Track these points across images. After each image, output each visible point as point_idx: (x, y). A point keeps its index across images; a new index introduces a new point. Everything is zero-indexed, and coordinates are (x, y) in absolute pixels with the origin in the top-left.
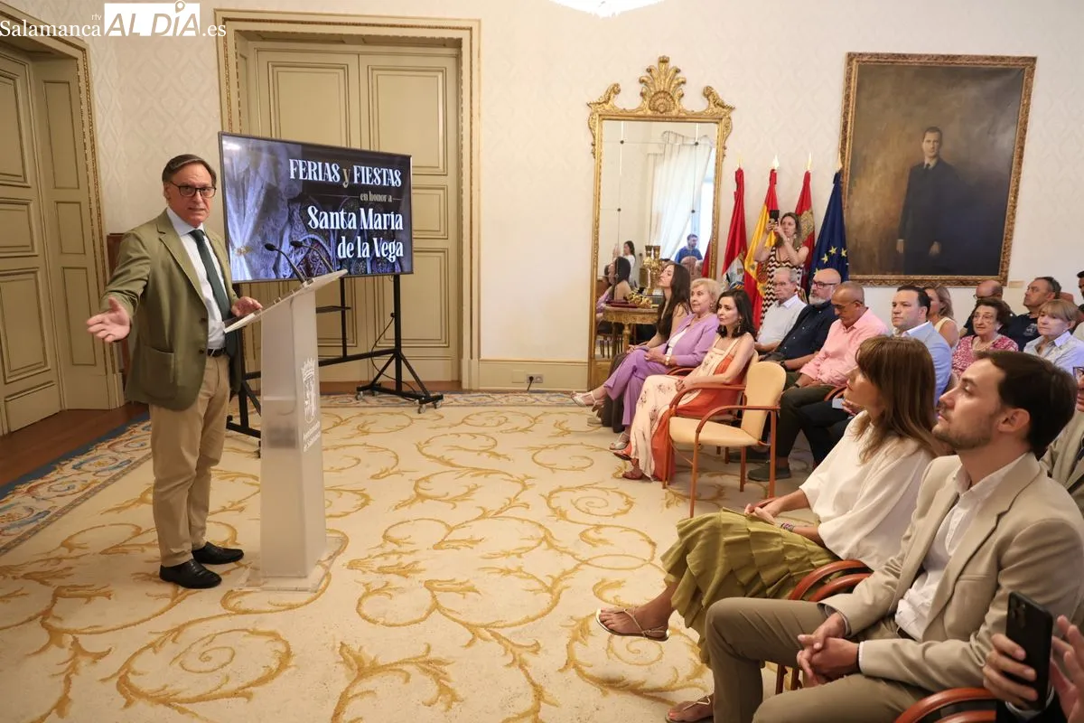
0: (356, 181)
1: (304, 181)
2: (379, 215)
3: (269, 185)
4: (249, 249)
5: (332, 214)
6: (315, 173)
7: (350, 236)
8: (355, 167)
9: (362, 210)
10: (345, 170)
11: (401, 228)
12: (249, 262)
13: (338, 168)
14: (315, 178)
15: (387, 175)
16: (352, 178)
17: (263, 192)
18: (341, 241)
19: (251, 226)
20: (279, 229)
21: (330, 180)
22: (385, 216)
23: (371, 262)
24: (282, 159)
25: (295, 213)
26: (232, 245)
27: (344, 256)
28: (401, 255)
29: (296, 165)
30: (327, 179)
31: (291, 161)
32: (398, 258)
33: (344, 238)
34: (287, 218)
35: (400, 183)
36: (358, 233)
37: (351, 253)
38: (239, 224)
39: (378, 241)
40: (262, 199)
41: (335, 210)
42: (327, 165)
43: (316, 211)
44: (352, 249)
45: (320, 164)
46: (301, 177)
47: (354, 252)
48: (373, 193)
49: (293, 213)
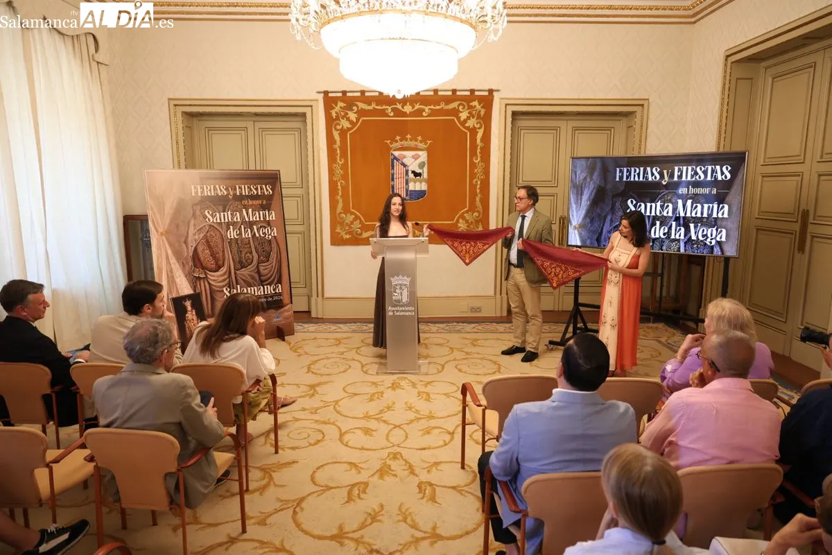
0: (676, 179)
1: (626, 182)
2: (699, 206)
3: (600, 186)
4: (582, 226)
5: (649, 205)
6: (636, 176)
7: (664, 221)
8: (676, 168)
9: (680, 202)
10: (665, 172)
11: (726, 215)
12: (580, 234)
13: (658, 170)
14: (637, 179)
15: (713, 171)
16: (672, 176)
17: (595, 191)
18: (655, 224)
19: (584, 212)
20: (603, 215)
21: (650, 179)
22: (706, 206)
23: (685, 243)
24: (611, 168)
25: (617, 204)
26: (571, 223)
27: (657, 236)
28: (724, 239)
29: (621, 171)
30: (647, 178)
31: (618, 169)
32: (719, 243)
33: (658, 223)
34: (610, 208)
35: (729, 176)
36: (673, 219)
37: (664, 234)
38: (577, 212)
39: (695, 227)
40: (593, 194)
41: (651, 202)
42: (649, 169)
43: (634, 202)
44: (666, 231)
45: (642, 169)
46: (625, 179)
47: (668, 234)
48: (693, 187)
49: (615, 204)
